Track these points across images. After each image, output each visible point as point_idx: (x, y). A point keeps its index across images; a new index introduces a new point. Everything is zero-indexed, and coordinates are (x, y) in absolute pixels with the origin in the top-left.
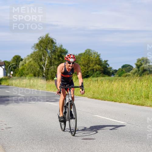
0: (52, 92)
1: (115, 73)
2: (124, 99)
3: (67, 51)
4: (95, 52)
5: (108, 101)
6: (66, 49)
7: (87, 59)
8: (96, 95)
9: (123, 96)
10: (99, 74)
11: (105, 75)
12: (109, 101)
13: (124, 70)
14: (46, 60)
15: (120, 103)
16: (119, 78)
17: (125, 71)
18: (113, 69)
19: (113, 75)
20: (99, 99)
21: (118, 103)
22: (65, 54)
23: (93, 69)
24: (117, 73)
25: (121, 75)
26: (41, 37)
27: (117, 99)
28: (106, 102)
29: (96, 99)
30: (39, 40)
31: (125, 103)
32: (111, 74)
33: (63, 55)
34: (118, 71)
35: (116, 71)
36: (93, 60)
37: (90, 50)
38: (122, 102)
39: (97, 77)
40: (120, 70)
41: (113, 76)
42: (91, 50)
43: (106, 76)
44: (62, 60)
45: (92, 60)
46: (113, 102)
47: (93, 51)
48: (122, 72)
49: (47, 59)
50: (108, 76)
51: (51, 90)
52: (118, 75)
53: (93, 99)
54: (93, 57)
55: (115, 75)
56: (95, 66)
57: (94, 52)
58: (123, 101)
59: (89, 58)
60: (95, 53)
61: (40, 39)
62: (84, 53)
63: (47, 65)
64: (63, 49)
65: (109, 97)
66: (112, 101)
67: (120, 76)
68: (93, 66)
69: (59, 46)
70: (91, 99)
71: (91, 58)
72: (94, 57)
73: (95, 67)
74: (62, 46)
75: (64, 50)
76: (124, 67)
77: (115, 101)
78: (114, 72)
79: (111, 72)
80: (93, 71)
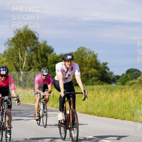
0: (31, 104)
1: (116, 80)
2: (128, 115)
3: (53, 49)
4: (90, 51)
5: (106, 117)
6: (50, 47)
7: (80, 60)
8: (90, 109)
9: (127, 110)
10: (95, 81)
11: (103, 83)
12: (108, 117)
13: (129, 76)
14: (24, 61)
15: (122, 120)
16: (123, 86)
17: (131, 77)
18: (114, 75)
19: (113, 83)
20: (95, 115)
21: (120, 120)
22: (50, 53)
23: (87, 73)
24: (119, 80)
25: (125, 83)
26: (18, 29)
27: (118, 115)
28: (104, 118)
29: (90, 114)
30: (15, 34)
31: (129, 120)
32: (111, 81)
33: (47, 55)
34: (121, 78)
35: (118, 77)
36: (88, 62)
37: (83, 48)
38: (125, 120)
39: (93, 84)
40: (124, 76)
41: (115, 84)
42: (86, 49)
43: (105, 83)
44: (45, 60)
45: (85, 61)
46: (113, 119)
47: (88, 49)
48: (127, 78)
49: (25, 59)
50: (107, 84)
51: (30, 102)
52: (120, 83)
53: (85, 114)
54: (87, 58)
55: (117, 83)
56: (90, 70)
57: (88, 52)
58: (126, 118)
59: (82, 59)
60: (90, 53)
61: (17, 32)
62: (76, 53)
63: (25, 68)
64: (48, 46)
65: (107, 112)
66: (112, 117)
67: (123, 84)
68: (88, 70)
69: (42, 42)
70: (84, 114)
71: (85, 59)
72: (89, 58)
73: (89, 72)
74: (46, 42)
75: (49, 48)
76: (128, 72)
77: (116, 117)
78: (116, 78)
79: (111, 78)
80: (88, 77)
